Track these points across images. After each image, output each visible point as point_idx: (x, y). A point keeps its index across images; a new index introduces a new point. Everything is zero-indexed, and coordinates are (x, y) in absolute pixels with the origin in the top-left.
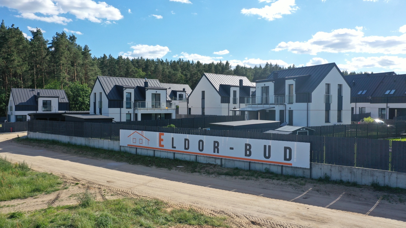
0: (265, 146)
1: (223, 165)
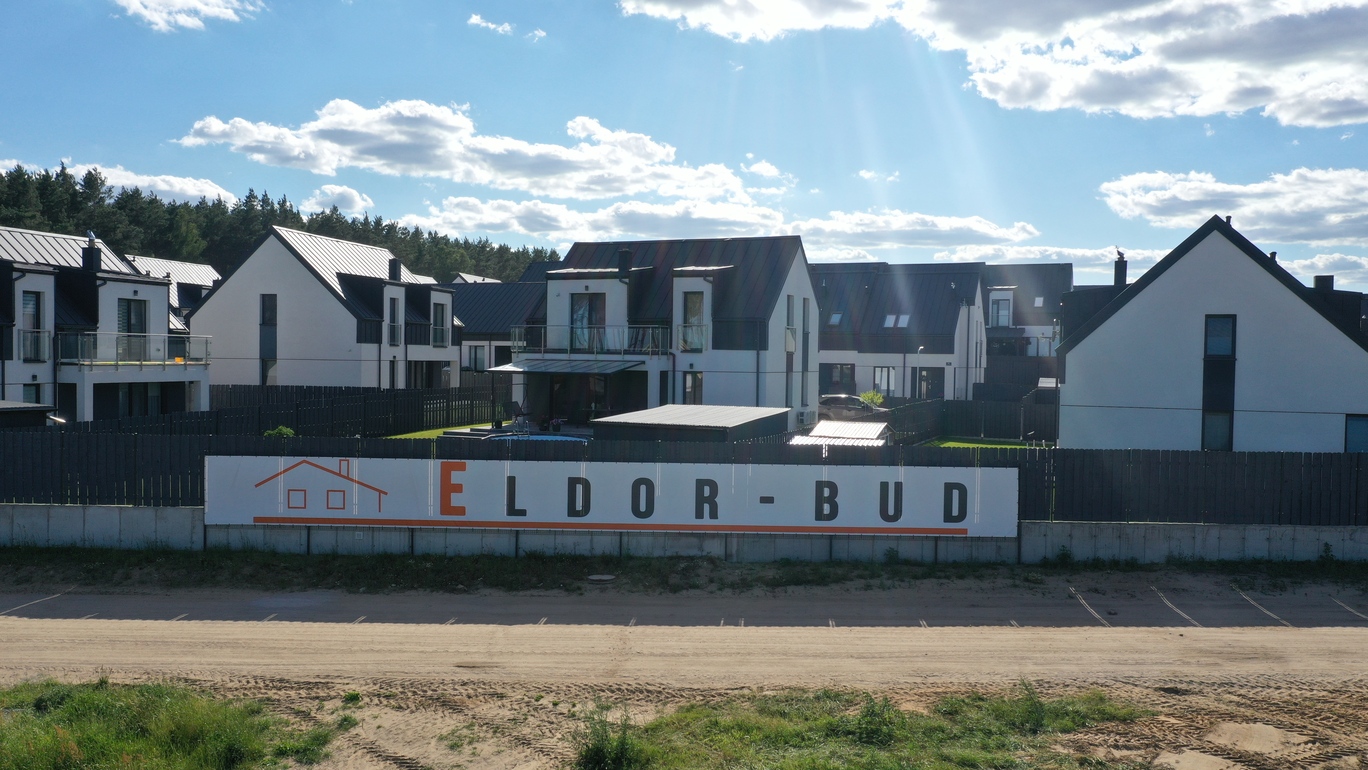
0: (884, 486)
1: (731, 555)
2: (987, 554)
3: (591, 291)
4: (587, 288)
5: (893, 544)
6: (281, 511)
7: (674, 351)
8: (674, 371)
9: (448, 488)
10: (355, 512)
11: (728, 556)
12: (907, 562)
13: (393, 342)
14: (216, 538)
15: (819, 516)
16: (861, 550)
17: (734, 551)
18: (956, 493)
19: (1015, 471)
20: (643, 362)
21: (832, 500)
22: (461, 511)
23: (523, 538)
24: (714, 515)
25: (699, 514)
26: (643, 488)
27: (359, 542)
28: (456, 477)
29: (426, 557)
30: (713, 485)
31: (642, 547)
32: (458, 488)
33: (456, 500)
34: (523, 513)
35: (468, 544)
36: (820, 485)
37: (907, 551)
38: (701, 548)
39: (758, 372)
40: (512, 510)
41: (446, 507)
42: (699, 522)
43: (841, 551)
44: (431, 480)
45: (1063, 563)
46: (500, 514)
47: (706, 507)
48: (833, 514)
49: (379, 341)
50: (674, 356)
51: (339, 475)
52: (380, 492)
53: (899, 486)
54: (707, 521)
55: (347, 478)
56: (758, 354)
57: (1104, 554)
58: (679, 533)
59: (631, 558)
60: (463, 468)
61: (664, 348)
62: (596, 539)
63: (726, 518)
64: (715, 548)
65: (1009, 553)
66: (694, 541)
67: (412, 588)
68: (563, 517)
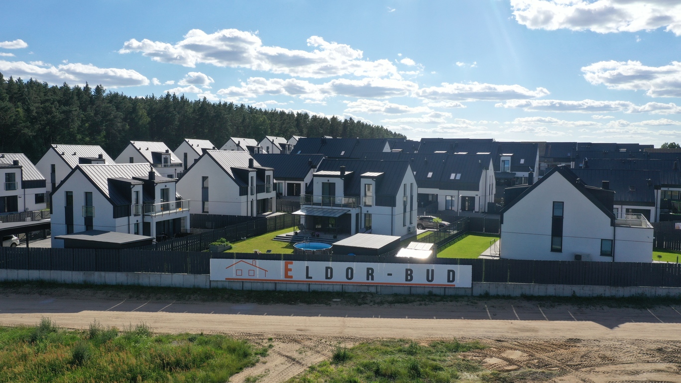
0: (428, 271)
2: (462, 293)
3: (330, 182)
4: (328, 180)
5: (431, 289)
6: (234, 276)
7: (361, 205)
8: (361, 213)
9: (287, 270)
10: (257, 277)
11: (377, 292)
12: (435, 295)
13: (252, 194)
14: (214, 285)
15: (407, 280)
16: (420, 291)
17: (379, 291)
18: (451, 273)
19: (471, 266)
20: (350, 210)
21: (411, 275)
22: (291, 277)
23: (311, 286)
24: (372, 279)
25: (368, 279)
26: (350, 270)
27: (258, 287)
28: (290, 266)
29: (280, 292)
30: (372, 270)
31: (350, 289)
32: (290, 270)
33: (290, 273)
34: (311, 278)
35: (293, 287)
36: (407, 270)
37: (435, 291)
38: (368, 290)
39: (392, 215)
40: (308, 277)
41: (286, 276)
42: (368, 281)
43: (414, 291)
44: (282, 267)
45: (486, 297)
46: (304, 278)
47: (370, 276)
48: (411, 279)
49: (247, 194)
50: (361, 207)
51: (252, 265)
52: (266, 271)
53: (433, 271)
54: (370, 281)
55: (255, 266)
56: (392, 208)
57: (500, 293)
58: (361, 285)
59: (346, 293)
60: (292, 263)
61: (357, 204)
62: (334, 286)
63: (376, 281)
64: (373, 290)
65: (469, 292)
66: (366, 287)
67: (278, 303)
68: (324, 279)
